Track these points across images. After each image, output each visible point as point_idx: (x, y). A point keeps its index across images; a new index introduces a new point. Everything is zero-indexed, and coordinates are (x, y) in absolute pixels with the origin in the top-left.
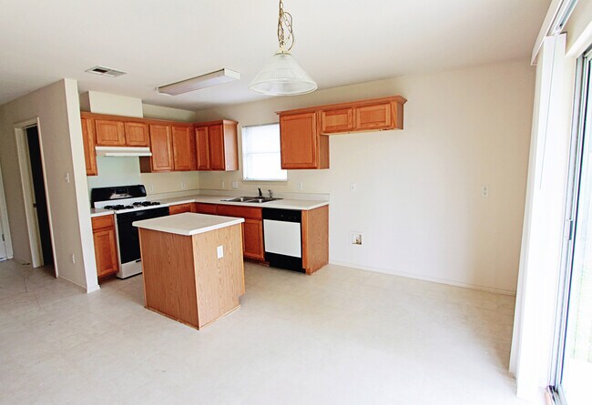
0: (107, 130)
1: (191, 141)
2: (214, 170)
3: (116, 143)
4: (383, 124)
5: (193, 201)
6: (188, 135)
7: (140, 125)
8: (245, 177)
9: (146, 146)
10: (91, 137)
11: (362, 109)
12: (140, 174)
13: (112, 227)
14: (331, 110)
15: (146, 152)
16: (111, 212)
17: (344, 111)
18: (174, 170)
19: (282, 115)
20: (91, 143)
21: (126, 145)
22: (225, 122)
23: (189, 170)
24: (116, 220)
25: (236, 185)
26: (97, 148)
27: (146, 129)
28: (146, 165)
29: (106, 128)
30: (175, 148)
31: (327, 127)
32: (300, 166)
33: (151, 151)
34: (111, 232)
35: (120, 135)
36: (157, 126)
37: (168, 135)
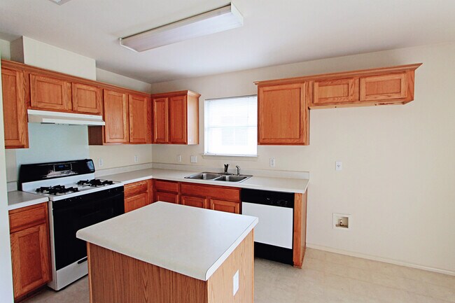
0: (47, 89)
1: (148, 112)
2: (173, 143)
3: (59, 107)
4: (396, 96)
5: (151, 177)
6: (145, 106)
7: (92, 89)
8: (206, 151)
9: (98, 114)
10: (21, 96)
11: (368, 79)
12: (88, 147)
13: (45, 220)
14: (325, 80)
15: (97, 121)
16: (44, 199)
17: (344, 82)
18: (129, 142)
19: (261, 85)
20: (21, 104)
21: (73, 111)
22: (189, 93)
23: (145, 143)
24: (51, 209)
25: (196, 159)
26: (30, 112)
27: (99, 94)
28: (96, 136)
29: (46, 87)
30: (131, 119)
31: (320, 99)
32: (284, 141)
33: (104, 120)
34: (42, 228)
35: (65, 98)
36: (113, 93)
37: (124, 104)
